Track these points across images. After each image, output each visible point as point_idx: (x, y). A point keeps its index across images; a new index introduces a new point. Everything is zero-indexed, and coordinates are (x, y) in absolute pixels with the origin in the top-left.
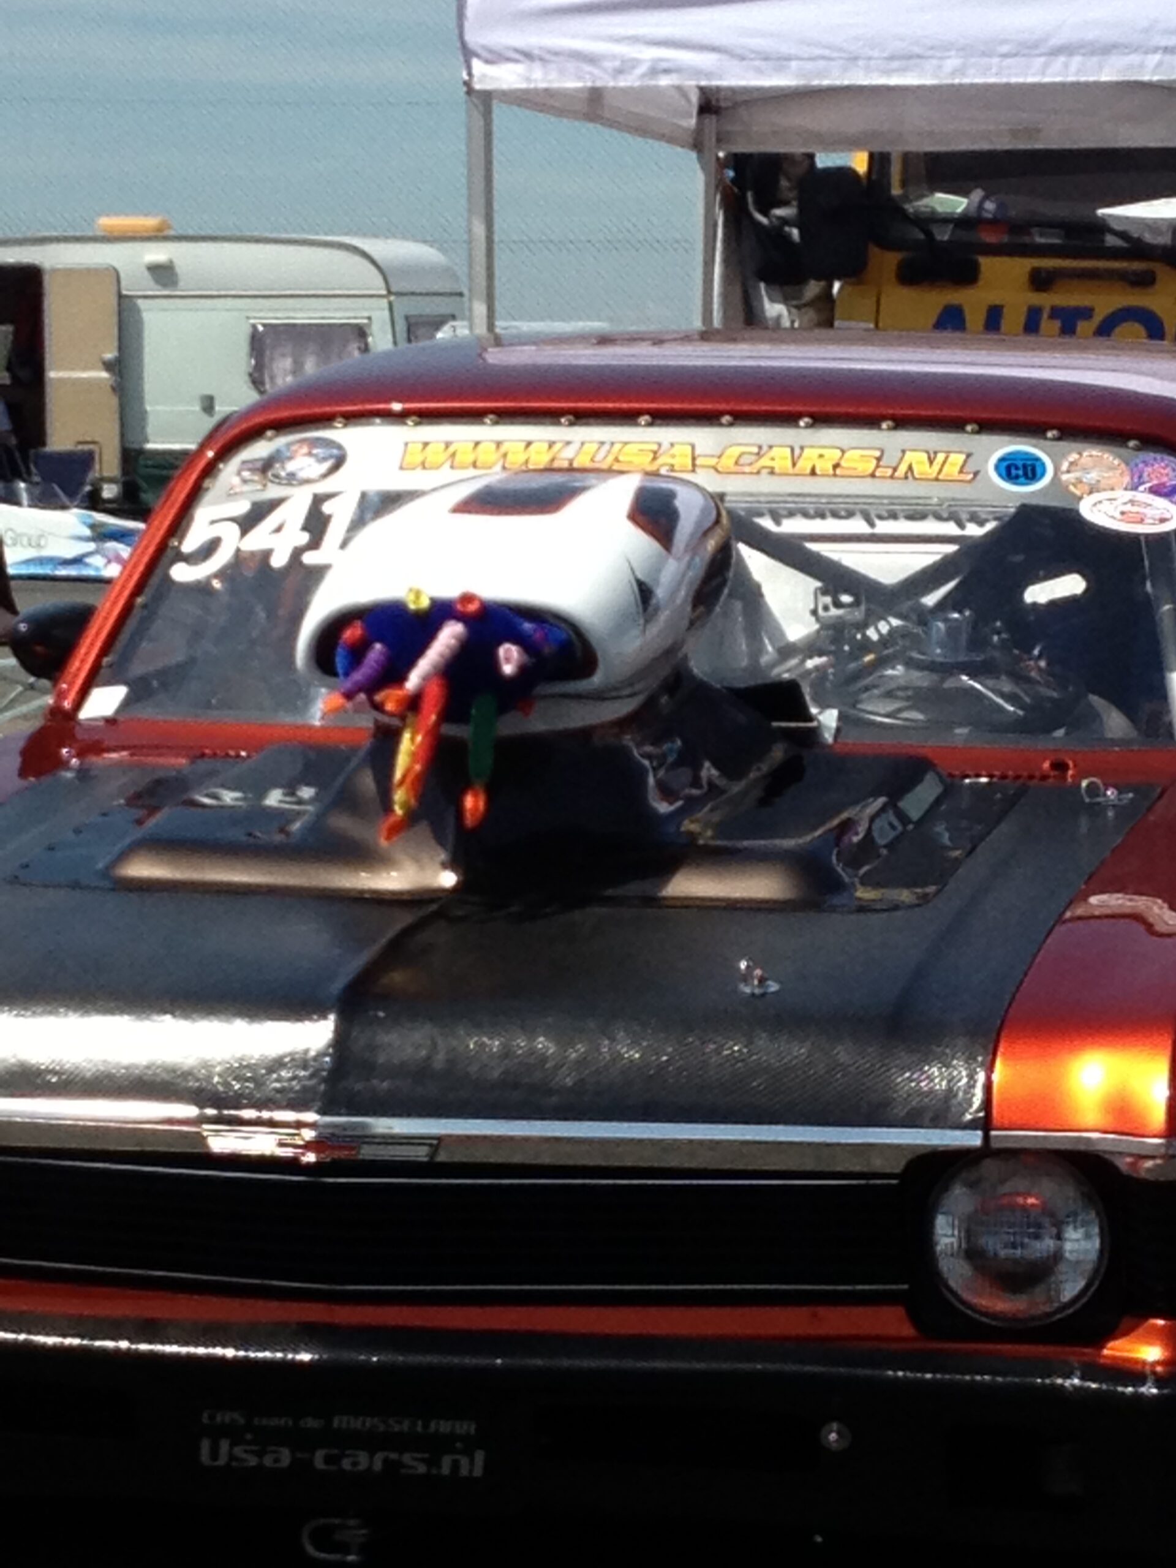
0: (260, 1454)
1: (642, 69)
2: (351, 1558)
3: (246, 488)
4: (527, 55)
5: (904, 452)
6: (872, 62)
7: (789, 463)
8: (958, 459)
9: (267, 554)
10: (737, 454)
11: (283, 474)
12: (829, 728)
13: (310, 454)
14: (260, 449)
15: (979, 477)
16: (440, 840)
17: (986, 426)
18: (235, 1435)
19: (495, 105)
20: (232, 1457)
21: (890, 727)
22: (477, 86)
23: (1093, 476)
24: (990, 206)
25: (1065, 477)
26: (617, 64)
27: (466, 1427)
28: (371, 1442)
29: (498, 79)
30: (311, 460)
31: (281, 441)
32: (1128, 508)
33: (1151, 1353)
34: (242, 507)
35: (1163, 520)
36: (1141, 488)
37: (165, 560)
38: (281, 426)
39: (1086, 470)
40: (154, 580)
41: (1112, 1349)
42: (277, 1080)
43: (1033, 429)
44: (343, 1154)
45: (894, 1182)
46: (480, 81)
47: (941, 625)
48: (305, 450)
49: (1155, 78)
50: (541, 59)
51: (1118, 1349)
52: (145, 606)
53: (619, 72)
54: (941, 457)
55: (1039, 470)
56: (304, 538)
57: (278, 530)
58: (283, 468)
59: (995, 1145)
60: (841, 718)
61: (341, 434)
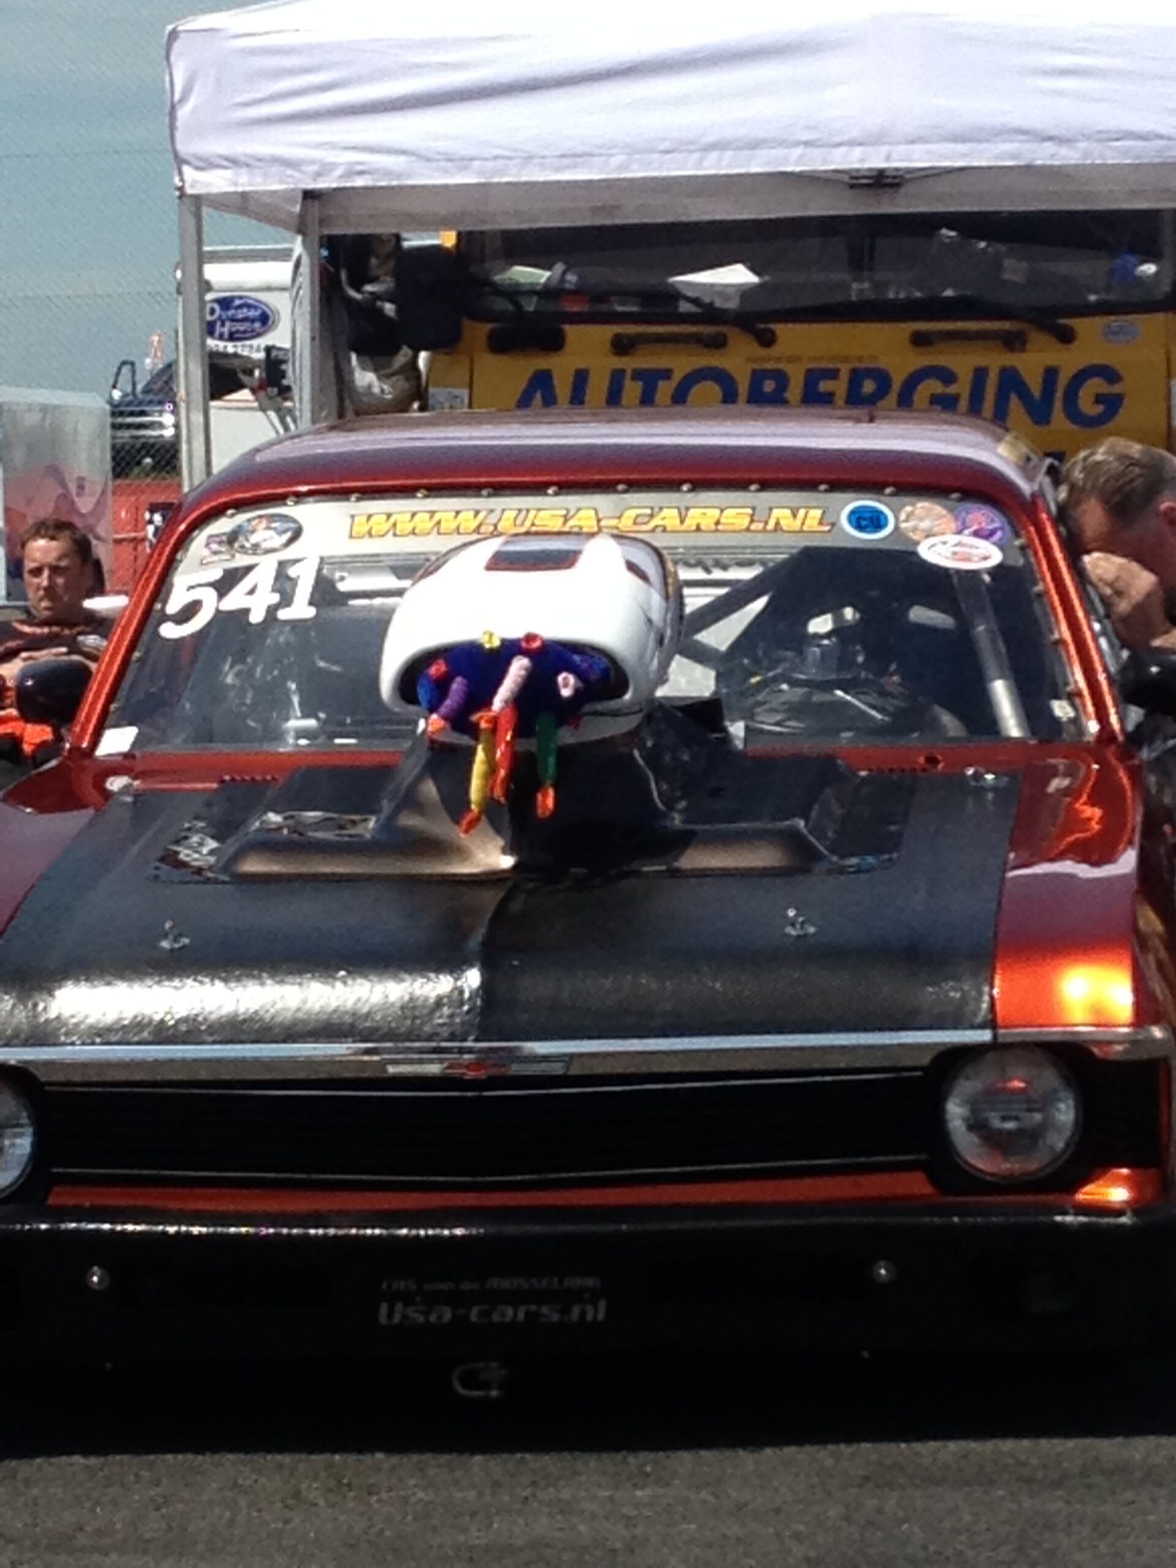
0: (426, 1313)
1: (339, 172)
2: (494, 1393)
3: (215, 558)
4: (234, 162)
5: (771, 509)
6: (546, 161)
7: (678, 521)
8: (816, 513)
9: (246, 612)
10: (634, 516)
11: (248, 545)
12: (738, 737)
13: (268, 528)
14: (223, 525)
15: (835, 529)
16: (498, 831)
17: (836, 486)
18: (408, 1299)
19: (205, 210)
20: (404, 1317)
21: (781, 734)
22: (189, 191)
23: (925, 524)
24: (572, 278)
25: (903, 525)
26: (315, 168)
27: (590, 1282)
28: (515, 1298)
29: (208, 185)
30: (272, 533)
31: (241, 518)
32: (957, 549)
33: (1118, 1195)
34: (216, 574)
35: (985, 558)
36: (966, 532)
37: (152, 621)
38: (240, 505)
39: (921, 519)
40: (145, 637)
41: (1086, 1194)
42: (441, 1017)
43: (874, 487)
44: (494, 1071)
45: (919, 1073)
46: (192, 186)
47: (817, 650)
48: (264, 523)
49: (798, 169)
50: (248, 165)
51: (1090, 1193)
52: (139, 660)
53: (318, 175)
54: (802, 512)
55: (882, 521)
56: (275, 598)
57: (252, 592)
58: (247, 540)
59: (1000, 1040)
60: (748, 729)
61: (290, 509)
